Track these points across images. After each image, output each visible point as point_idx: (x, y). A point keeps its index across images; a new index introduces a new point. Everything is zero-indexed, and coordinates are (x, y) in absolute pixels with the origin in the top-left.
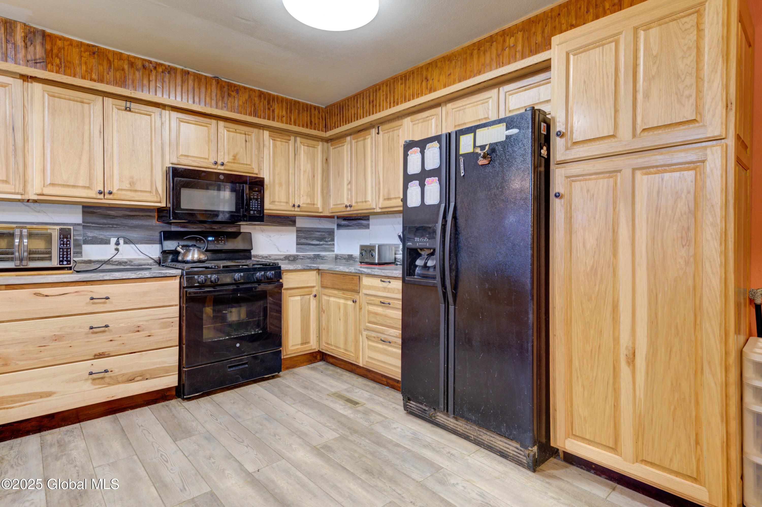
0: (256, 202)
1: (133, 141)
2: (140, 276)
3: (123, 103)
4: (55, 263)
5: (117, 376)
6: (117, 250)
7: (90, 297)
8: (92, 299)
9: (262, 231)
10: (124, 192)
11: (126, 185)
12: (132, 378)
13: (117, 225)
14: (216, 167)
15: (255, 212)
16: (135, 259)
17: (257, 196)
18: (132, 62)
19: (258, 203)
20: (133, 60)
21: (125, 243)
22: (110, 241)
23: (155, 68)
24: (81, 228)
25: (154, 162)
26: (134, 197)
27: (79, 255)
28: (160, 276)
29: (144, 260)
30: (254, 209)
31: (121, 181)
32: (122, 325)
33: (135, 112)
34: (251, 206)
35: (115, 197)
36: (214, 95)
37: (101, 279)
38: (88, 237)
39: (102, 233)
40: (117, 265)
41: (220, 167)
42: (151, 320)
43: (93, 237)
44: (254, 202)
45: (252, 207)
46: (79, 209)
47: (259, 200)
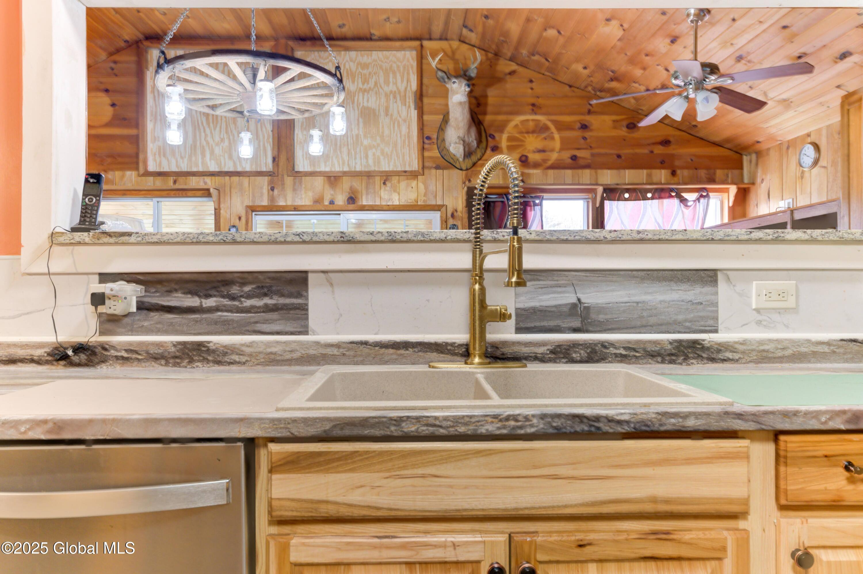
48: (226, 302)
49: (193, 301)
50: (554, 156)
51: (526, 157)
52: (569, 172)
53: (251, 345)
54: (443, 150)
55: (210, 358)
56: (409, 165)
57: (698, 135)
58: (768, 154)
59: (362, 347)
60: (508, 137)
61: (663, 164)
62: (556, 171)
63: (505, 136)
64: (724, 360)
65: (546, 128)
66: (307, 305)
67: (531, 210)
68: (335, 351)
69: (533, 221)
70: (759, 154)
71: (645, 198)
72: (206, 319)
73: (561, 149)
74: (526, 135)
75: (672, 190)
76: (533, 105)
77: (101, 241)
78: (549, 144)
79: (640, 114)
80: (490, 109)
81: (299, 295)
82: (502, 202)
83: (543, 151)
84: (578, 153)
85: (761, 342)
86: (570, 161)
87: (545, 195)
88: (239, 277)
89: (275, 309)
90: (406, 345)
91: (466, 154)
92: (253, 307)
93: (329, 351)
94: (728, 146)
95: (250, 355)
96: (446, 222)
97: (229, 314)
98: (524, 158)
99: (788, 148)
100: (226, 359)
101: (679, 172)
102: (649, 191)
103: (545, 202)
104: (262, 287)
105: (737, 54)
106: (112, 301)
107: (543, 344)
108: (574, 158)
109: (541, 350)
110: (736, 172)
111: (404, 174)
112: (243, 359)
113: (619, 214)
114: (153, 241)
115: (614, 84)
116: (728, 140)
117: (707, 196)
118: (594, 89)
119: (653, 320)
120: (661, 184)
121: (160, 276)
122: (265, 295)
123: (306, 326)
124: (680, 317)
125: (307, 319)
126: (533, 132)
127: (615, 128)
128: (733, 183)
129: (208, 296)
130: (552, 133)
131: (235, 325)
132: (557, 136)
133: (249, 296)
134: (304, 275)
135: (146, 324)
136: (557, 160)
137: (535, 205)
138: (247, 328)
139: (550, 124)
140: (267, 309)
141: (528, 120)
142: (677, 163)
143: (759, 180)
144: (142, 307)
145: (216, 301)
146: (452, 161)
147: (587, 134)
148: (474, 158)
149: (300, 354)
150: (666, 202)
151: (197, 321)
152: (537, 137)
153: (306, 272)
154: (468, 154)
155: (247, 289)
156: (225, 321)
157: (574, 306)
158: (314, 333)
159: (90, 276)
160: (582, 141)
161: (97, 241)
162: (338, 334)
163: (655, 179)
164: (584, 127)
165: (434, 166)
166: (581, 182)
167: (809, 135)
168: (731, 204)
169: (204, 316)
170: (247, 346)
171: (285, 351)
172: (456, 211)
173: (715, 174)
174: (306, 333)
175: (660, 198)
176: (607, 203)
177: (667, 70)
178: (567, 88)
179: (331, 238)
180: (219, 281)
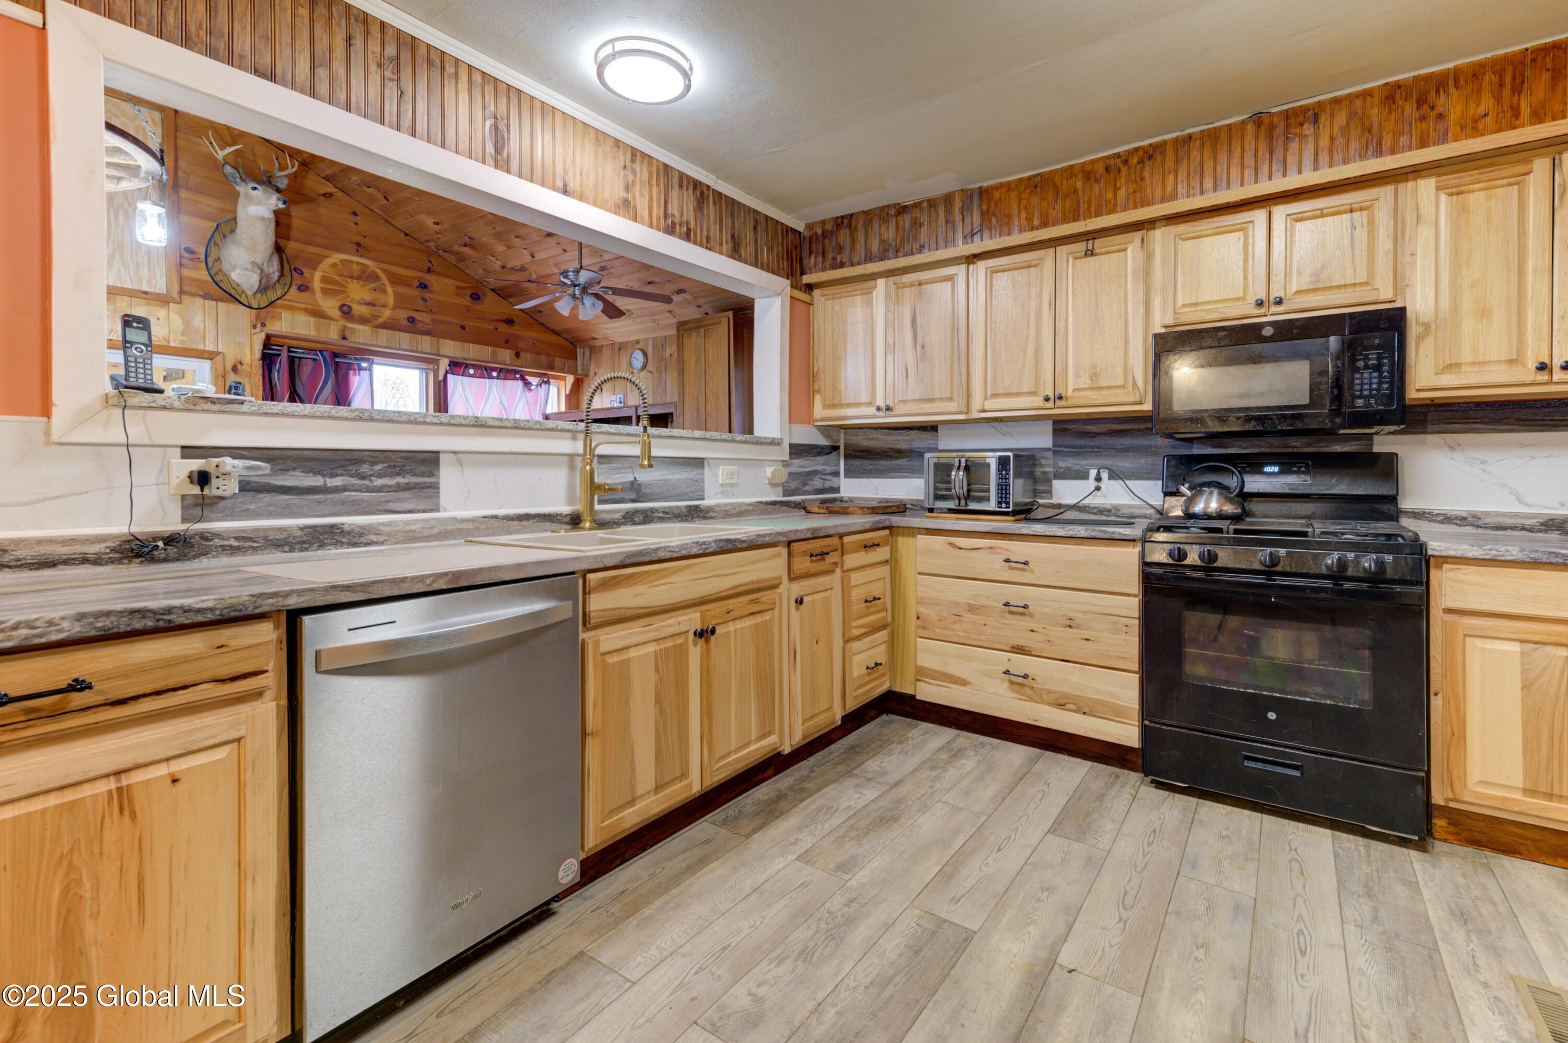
0: (1375, 375)
1: (1097, 304)
2: (1071, 533)
3: (1081, 247)
4: (992, 505)
5: (1041, 689)
6: (1098, 489)
7: (1005, 558)
8: (1007, 561)
9: (1451, 448)
10: (1082, 393)
11: (1085, 382)
12: (1062, 702)
13: (1099, 447)
14: (1262, 311)
15: (1372, 401)
16: (1123, 506)
17: (1380, 358)
18: (1087, 173)
19: (1380, 377)
20: (1088, 168)
21: (1112, 477)
22: (1088, 473)
23: (1126, 162)
24: (1050, 454)
25: (1130, 332)
26: (1096, 399)
27: (1049, 495)
28: (1104, 536)
29: (1139, 507)
30: (1366, 393)
31: (1077, 375)
32: (1046, 610)
33: (1101, 254)
34: (1358, 387)
35: (1069, 403)
36: (1249, 155)
37: (1017, 532)
38: (1060, 468)
39: (1078, 462)
40: (1095, 514)
41: (1274, 309)
42: (1091, 612)
43: (1066, 468)
44: (1366, 375)
45: (1361, 390)
46: (1048, 427)
47: (1386, 368)
48: (354, 481)
49: (318, 481)
50: (387, 313)
51: (350, 308)
52: (406, 336)
53: (389, 524)
54: (217, 273)
55: (344, 540)
56: (149, 283)
57: (541, 320)
58: (601, 351)
59: (492, 521)
60: (323, 276)
61: (507, 343)
62: (389, 332)
63: (318, 275)
64: (710, 518)
65: (375, 278)
66: (438, 483)
67: (355, 374)
68: (470, 526)
69: (358, 388)
70: (593, 349)
71: (491, 377)
72: (331, 499)
73: (394, 308)
74: (349, 280)
75: (517, 372)
76: (358, 244)
77: (198, 407)
78: (381, 298)
79: (484, 286)
80: (294, 233)
81: (431, 474)
82: (315, 360)
83: (372, 304)
84: (417, 316)
85: (726, 505)
86: (406, 322)
87: (376, 359)
88: (368, 456)
89: (408, 488)
90: (527, 517)
91: (262, 287)
92: (384, 486)
93: (465, 526)
94: (564, 336)
95: (389, 534)
96: (223, 377)
97: (358, 494)
98: (345, 309)
99: (620, 349)
100: (363, 540)
101: (522, 354)
102: (495, 369)
103: (376, 368)
104: (395, 467)
105: (603, 264)
106: (220, 480)
107: (618, 511)
108: (411, 320)
109: (617, 516)
110: (571, 362)
111: (144, 296)
112: (381, 539)
113: (463, 391)
114: (272, 411)
115: (467, 250)
116: (568, 331)
117: (548, 382)
118: (438, 247)
119: (674, 492)
120: (505, 364)
121: (271, 452)
122: (398, 474)
123: (438, 504)
124: (687, 490)
125: (438, 497)
126: (359, 278)
127: (458, 295)
128: (569, 372)
129: (333, 476)
130: (384, 285)
131: (365, 505)
132: (389, 289)
133: (380, 476)
134: (435, 455)
135: (252, 507)
136: (389, 318)
137: (360, 369)
138: (379, 508)
139: (379, 272)
140: (399, 488)
141: (351, 262)
142: (520, 345)
143: (592, 373)
144: (246, 487)
145: (343, 481)
146: (233, 292)
147: (427, 296)
148: (272, 296)
149: (438, 530)
150: (509, 383)
151: (320, 502)
152: (363, 286)
153: (438, 452)
154: (263, 289)
155: (378, 467)
156: (353, 501)
157: (632, 483)
158: (445, 510)
159: (167, 449)
160: (421, 302)
161: (192, 407)
162: (467, 510)
163: (500, 359)
164: (423, 286)
165: (201, 293)
166: (420, 349)
167: (638, 342)
168: (568, 392)
169: (329, 496)
170: (386, 525)
171: (424, 528)
172: (241, 363)
173: (554, 361)
174: (437, 510)
175: (506, 379)
176: (450, 376)
177: (533, 256)
178: (403, 235)
179: (467, 422)
180: (346, 460)
